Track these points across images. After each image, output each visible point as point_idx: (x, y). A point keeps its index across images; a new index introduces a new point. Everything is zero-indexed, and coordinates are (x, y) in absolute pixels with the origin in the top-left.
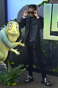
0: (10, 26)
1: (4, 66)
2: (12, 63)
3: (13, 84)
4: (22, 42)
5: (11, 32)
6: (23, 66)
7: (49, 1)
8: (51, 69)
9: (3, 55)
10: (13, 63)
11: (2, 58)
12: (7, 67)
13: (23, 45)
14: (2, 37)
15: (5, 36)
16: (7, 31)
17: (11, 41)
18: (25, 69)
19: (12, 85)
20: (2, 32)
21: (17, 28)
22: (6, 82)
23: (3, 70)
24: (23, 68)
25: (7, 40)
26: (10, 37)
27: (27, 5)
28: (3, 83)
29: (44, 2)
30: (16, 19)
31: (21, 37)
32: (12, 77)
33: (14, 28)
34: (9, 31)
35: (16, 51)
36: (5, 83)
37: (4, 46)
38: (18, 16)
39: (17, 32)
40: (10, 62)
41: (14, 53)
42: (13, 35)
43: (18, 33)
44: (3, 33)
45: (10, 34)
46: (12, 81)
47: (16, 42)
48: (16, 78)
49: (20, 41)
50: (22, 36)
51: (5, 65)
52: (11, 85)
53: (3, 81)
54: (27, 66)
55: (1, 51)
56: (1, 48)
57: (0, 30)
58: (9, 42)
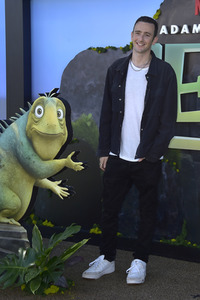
0: (39, 112)
1: (19, 235)
2: (45, 223)
3: (47, 291)
4: (74, 159)
5: (41, 128)
8: (166, 238)
9: (16, 200)
10: (50, 224)
11: (13, 210)
12: (30, 236)
13: (78, 166)
14: (15, 145)
15: (24, 140)
16: (30, 126)
17: (40, 157)
18: (86, 241)
19: (43, 294)
20: (13, 130)
21: (59, 115)
22: (27, 285)
23: (15, 246)
25: (30, 152)
26: (38, 144)
28: (16, 287)
31: (73, 142)
32: (46, 269)
33: (50, 116)
34: (34, 126)
35: (56, 187)
36: (23, 288)
37: (19, 171)
38: (64, 80)
39: (60, 129)
40: (40, 219)
41: (51, 192)
43: (62, 131)
44: (17, 132)
45: (38, 134)
46: (44, 281)
47: (57, 157)
48: (57, 270)
49: (70, 156)
51: (23, 230)
52: (40, 292)
53: (17, 282)
54: (92, 231)
55: (11, 187)
56: (10, 180)
57: (10, 123)
58: (34, 159)
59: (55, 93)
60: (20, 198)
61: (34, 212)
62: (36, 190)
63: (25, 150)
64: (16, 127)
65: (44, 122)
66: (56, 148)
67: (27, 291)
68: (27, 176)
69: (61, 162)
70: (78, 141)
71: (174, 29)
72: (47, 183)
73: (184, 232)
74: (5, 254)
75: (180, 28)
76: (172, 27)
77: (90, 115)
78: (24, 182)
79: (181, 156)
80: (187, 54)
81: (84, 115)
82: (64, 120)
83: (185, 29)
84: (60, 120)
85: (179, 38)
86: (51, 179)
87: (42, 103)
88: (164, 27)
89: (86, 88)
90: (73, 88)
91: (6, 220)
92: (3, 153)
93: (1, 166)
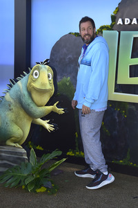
0: (36, 75)
1: (22, 154)
2: (38, 148)
3: (38, 191)
4: (58, 106)
5: (37, 85)
6: (60, 153)
7: (112, 26)
8: (116, 160)
9: (20, 132)
10: (41, 148)
11: (18, 138)
12: (28, 155)
13: (61, 111)
14: (20, 96)
15: (26, 93)
16: (30, 84)
17: (36, 104)
18: (64, 159)
20: (19, 86)
21: (49, 77)
22: (26, 186)
23: (19, 161)
24: (59, 158)
25: (30, 101)
26: (35, 96)
27: (70, 33)
28: (19, 187)
29: (102, 28)
30: (47, 60)
32: (38, 176)
33: (43, 77)
34: (32, 84)
36: (23, 187)
37: (22, 113)
38: (52, 54)
39: (49, 86)
40: (35, 144)
41: (43, 127)
42: (42, 92)
43: (51, 88)
44: (21, 88)
46: (37, 183)
48: (46, 177)
49: (55, 104)
51: (24, 151)
52: (34, 191)
53: (19, 183)
54: (68, 153)
56: (16, 118)
57: (17, 81)
58: (32, 105)
59: (47, 62)
60: (22, 130)
61: (31, 140)
63: (26, 99)
64: (21, 84)
65: (40, 81)
66: (46, 99)
67: (26, 189)
68: (27, 116)
69: (50, 108)
71: (127, 21)
72: (40, 121)
73: (128, 157)
75: (131, 21)
76: (126, 19)
77: (69, 78)
78: (25, 120)
79: (128, 106)
81: (65, 78)
82: (52, 80)
83: (135, 21)
84: (50, 80)
87: (38, 69)
88: (120, 20)
90: (58, 59)
91: (13, 144)
92: (12, 101)
93: (10, 110)
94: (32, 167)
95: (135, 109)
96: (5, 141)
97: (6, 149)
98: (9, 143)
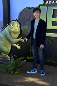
0: (12, 25)
1: (8, 58)
2: (15, 56)
3: (16, 73)
6: (24, 58)
7: (44, 4)
8: (47, 60)
10: (16, 56)
11: (6, 52)
12: (11, 59)
13: (23, 41)
14: (6, 34)
15: (8, 33)
16: (10, 29)
17: (13, 38)
18: (26, 60)
19: (15, 74)
21: (18, 26)
22: (10, 71)
23: (7, 61)
24: (23, 60)
27: (26, 8)
28: (7, 71)
29: (40, 5)
32: (15, 67)
35: (17, 46)
36: (9, 72)
37: (7, 42)
38: (19, 17)
39: (18, 30)
40: (13, 55)
41: (16, 47)
43: (19, 31)
44: (6, 31)
45: (12, 32)
46: (14, 70)
48: (18, 68)
49: (21, 38)
50: (22, 33)
51: (9, 57)
52: (14, 73)
53: (7, 70)
54: (27, 58)
55: (5, 46)
57: (4, 28)
58: (11, 38)
59: (17, 20)
60: (8, 49)
61: (11, 53)
62: (12, 47)
63: (9, 36)
64: (6, 29)
65: (14, 28)
66: (17, 36)
68: (9, 43)
70: (23, 34)
71: (50, 2)
73: (52, 59)
74: (4, 63)
75: (52, 2)
76: (50, 1)
77: (26, 27)
78: (9, 45)
79: (51, 38)
80: (54, 10)
81: (25, 27)
82: (19, 28)
83: (53, 2)
84: (18, 28)
85: (52, 5)
86: (16, 44)
87: (13, 23)
88: (47, 2)
89: (25, 19)
90: (22, 19)
91: (4, 54)
92: (3, 36)
93: (2, 40)
94: (12, 64)
95: (54, 40)
96: (1, 53)
97: (1, 56)
98: (2, 54)
